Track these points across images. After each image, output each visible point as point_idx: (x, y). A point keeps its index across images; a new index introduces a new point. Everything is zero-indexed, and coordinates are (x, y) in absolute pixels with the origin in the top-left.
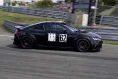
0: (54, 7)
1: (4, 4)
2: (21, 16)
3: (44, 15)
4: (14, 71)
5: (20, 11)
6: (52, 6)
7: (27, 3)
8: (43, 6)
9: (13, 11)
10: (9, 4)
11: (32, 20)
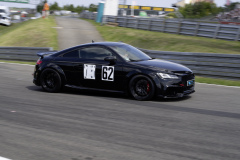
0: (219, 16)
1: (120, 12)
2: (151, 35)
3: (198, 33)
4: (140, 145)
5: (150, 26)
6: (215, 14)
7: (163, 9)
8: (194, 14)
9: (135, 26)
10: (129, 12)
11: (174, 44)
